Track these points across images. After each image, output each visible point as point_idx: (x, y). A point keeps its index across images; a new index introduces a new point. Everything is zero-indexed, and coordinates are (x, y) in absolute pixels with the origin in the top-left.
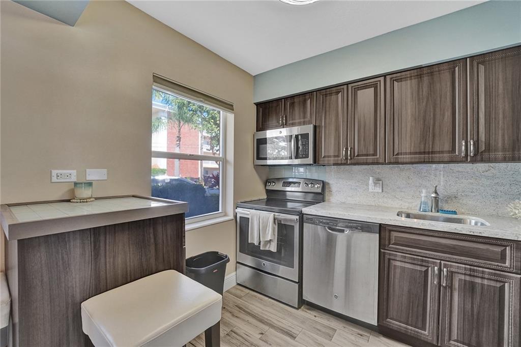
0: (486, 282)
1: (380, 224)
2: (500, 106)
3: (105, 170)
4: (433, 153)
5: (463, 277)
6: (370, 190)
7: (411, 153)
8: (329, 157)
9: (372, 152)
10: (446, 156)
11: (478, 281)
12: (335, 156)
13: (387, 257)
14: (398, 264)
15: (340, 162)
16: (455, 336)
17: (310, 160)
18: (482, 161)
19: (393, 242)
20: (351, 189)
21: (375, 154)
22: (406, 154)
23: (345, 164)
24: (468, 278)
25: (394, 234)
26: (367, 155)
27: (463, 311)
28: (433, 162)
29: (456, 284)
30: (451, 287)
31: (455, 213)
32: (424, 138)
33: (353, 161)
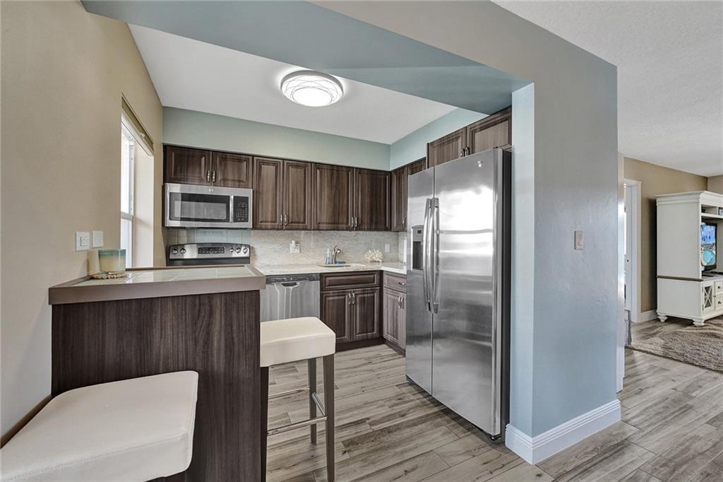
0: (369, 295)
1: (321, 274)
2: (366, 200)
3: (102, 232)
4: (338, 223)
5: (360, 296)
6: (291, 252)
7: (327, 223)
8: (266, 222)
9: (302, 220)
10: (344, 226)
11: (366, 295)
12: (272, 222)
13: (324, 296)
14: (331, 298)
15: (276, 227)
16: (358, 332)
17: (249, 224)
18: (360, 230)
19: (327, 284)
20: (275, 251)
21: (304, 222)
22: (324, 223)
23: (282, 229)
24: (362, 295)
25: (328, 279)
26: (299, 223)
27: (360, 313)
28: (338, 230)
29: (358, 301)
30: (356, 303)
31: (344, 263)
32: (334, 212)
33: (288, 227)
